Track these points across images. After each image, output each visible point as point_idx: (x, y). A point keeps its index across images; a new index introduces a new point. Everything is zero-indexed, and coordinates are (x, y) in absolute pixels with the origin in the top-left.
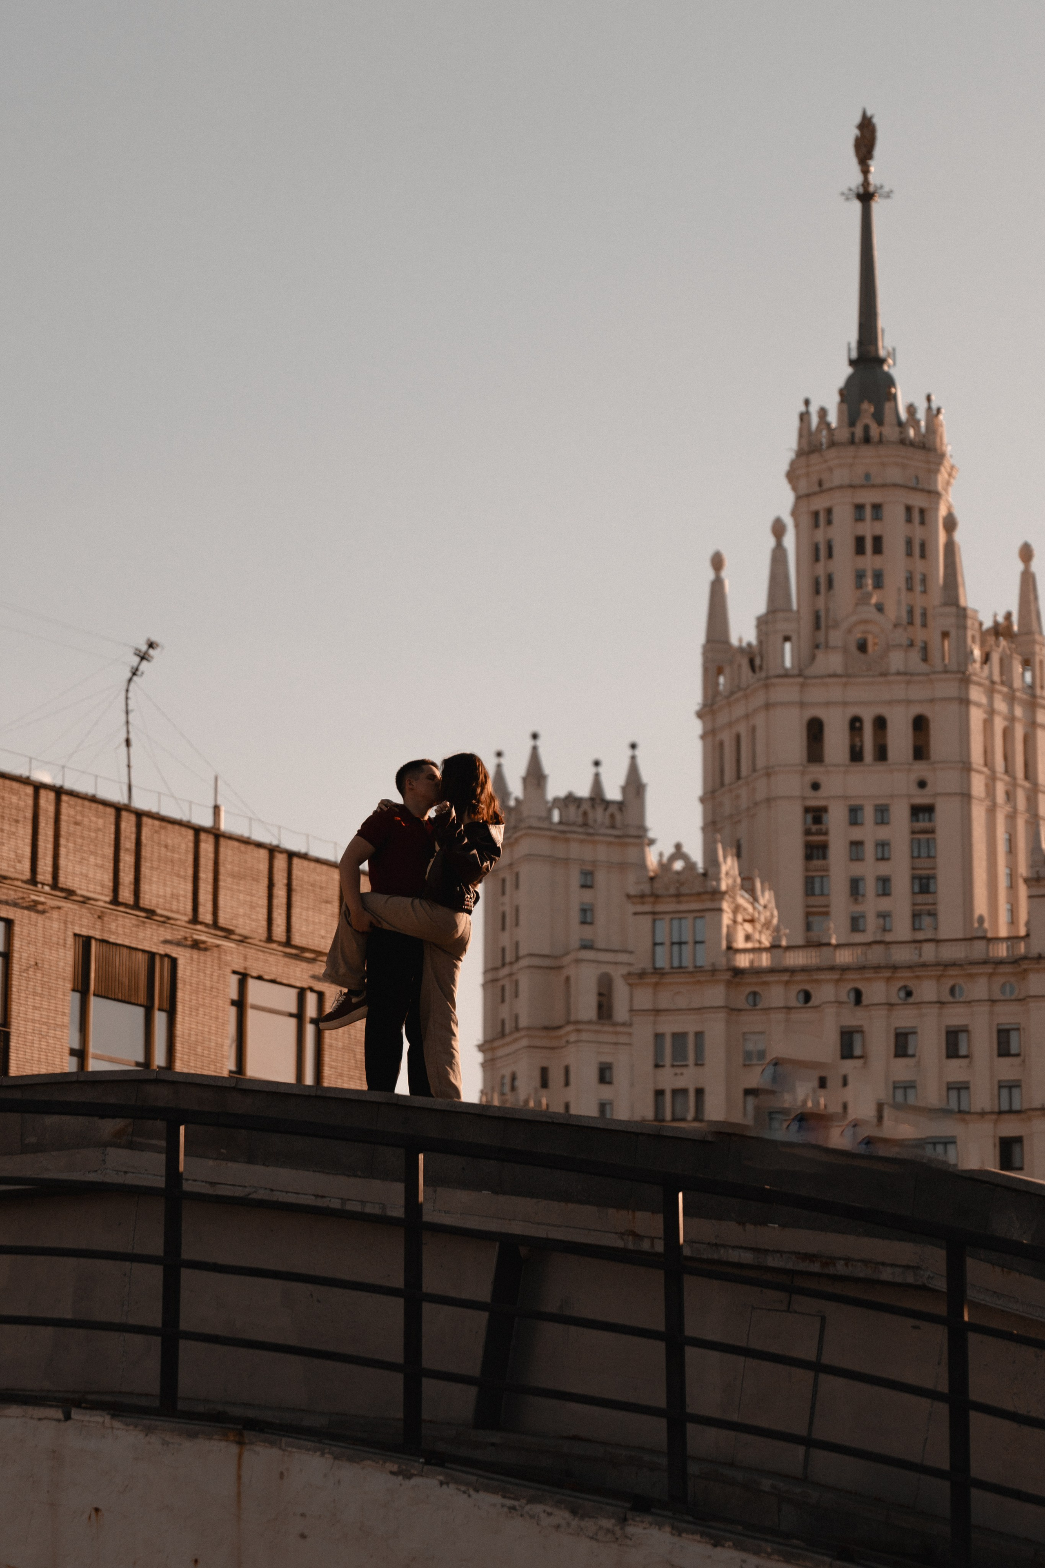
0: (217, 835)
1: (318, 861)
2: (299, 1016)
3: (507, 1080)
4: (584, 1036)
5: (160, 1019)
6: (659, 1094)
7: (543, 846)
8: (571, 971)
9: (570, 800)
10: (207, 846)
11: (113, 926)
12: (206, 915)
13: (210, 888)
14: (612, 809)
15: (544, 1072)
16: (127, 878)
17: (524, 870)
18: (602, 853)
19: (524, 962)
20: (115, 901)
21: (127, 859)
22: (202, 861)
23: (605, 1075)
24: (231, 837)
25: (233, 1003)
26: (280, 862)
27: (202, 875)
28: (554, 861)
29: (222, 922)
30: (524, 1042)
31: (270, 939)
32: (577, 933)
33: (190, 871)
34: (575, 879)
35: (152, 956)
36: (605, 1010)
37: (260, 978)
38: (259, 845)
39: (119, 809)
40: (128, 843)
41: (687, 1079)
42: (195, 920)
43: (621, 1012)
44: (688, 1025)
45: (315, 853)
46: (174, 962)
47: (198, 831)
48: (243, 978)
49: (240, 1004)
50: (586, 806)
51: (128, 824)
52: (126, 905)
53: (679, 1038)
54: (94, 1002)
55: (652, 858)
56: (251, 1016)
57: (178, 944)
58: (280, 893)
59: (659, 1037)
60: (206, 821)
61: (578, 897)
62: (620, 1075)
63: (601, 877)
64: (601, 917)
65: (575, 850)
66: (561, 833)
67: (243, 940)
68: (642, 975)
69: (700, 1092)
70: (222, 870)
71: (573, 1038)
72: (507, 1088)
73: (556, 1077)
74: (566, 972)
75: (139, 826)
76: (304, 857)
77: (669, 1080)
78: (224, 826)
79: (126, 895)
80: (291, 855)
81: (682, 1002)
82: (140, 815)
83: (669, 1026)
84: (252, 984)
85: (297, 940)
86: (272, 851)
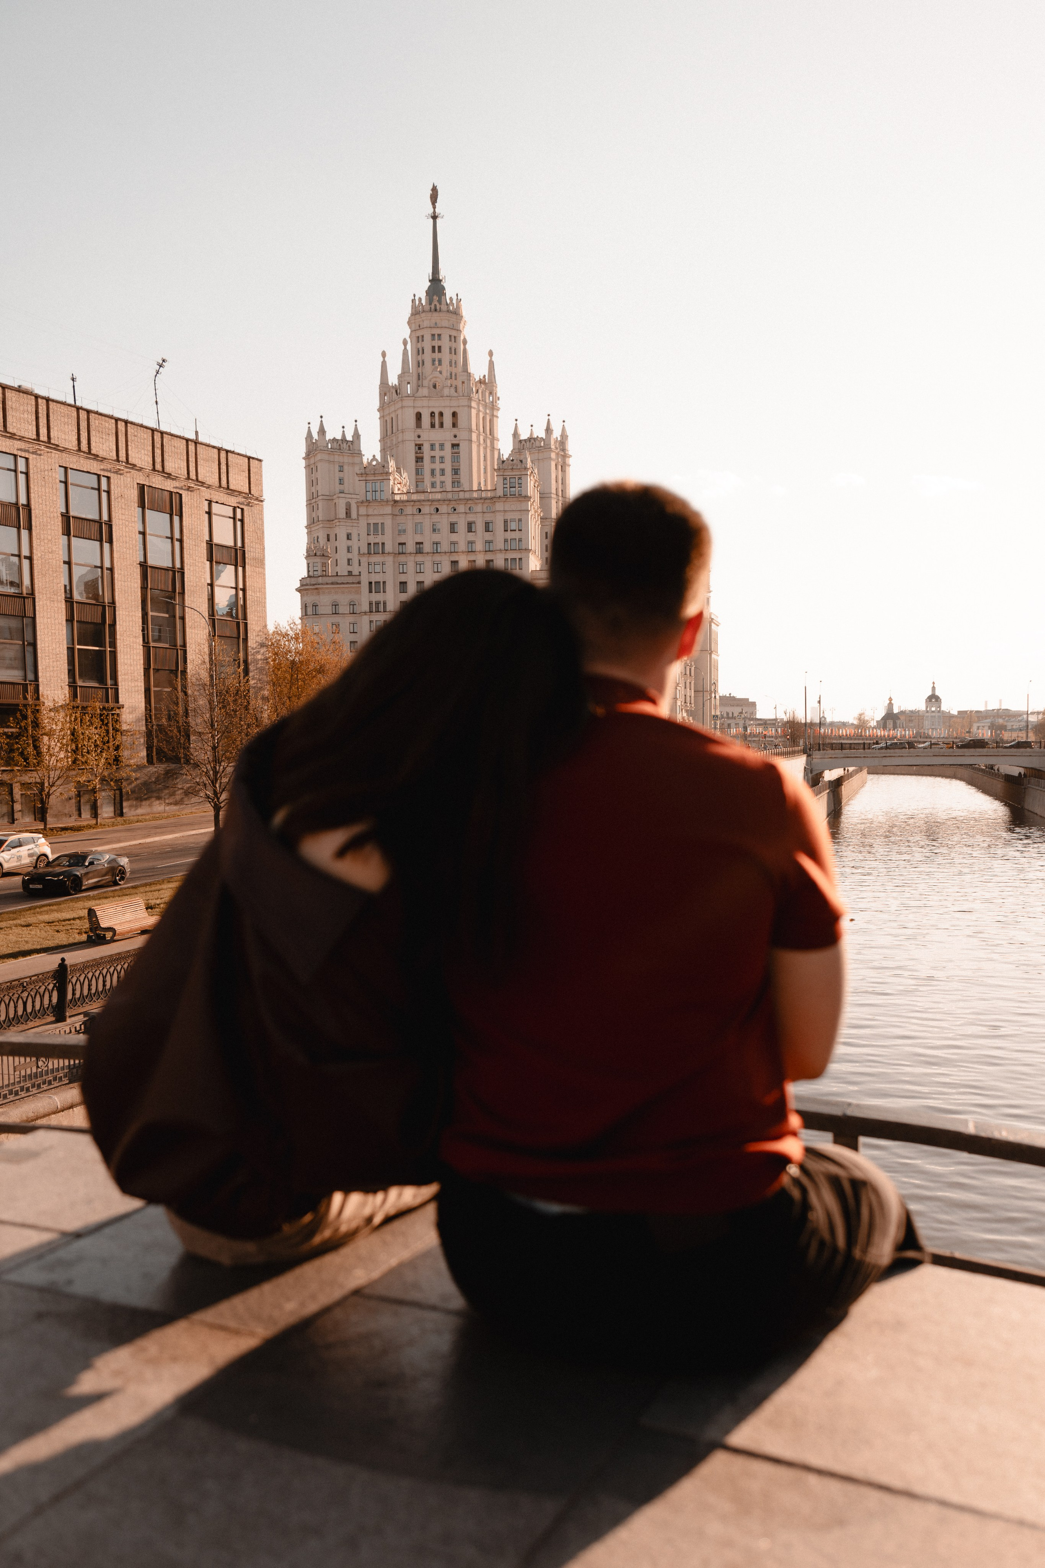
0: (196, 443)
1: (238, 454)
2: (234, 518)
3: (316, 539)
4: (342, 524)
5: (176, 519)
6: (369, 544)
7: (326, 457)
8: (336, 501)
9: (334, 440)
10: (192, 447)
11: (154, 480)
12: (193, 475)
13: (194, 465)
14: (349, 444)
15: (328, 535)
16: (158, 459)
17: (319, 465)
18: (346, 459)
19: (320, 498)
20: (154, 469)
21: (158, 452)
22: (190, 453)
23: (349, 537)
24: (202, 444)
25: (206, 512)
26: (223, 454)
27: (190, 459)
28: (329, 462)
29: (200, 479)
30: (321, 525)
31: (220, 486)
32: (338, 487)
33: (185, 457)
34: (337, 468)
35: (171, 493)
36: (348, 514)
37: (217, 502)
38: (214, 447)
39: (153, 430)
40: (158, 445)
41: (379, 539)
42: (188, 478)
43: (354, 515)
44: (378, 520)
45: (237, 451)
46: (181, 495)
47: (187, 440)
48: (210, 502)
49: (209, 513)
50: (340, 442)
51: (157, 436)
52: (158, 471)
53: (376, 525)
54: (147, 511)
55: (365, 461)
56: (214, 518)
57: (181, 488)
58: (224, 467)
59: (369, 524)
60: (192, 436)
61: (338, 475)
62: (354, 537)
63: (346, 467)
64: (346, 481)
65: (337, 458)
66: (332, 451)
67: (209, 487)
68: (362, 502)
69: (383, 544)
70: (198, 457)
71: (338, 524)
72: (316, 541)
73: (332, 537)
74: (334, 501)
75: (162, 438)
76: (233, 452)
77: (372, 539)
78: (201, 439)
79: (158, 467)
80: (227, 452)
81: (376, 512)
82: (162, 433)
83: (372, 521)
84: (213, 504)
85: (231, 487)
86: (219, 450)
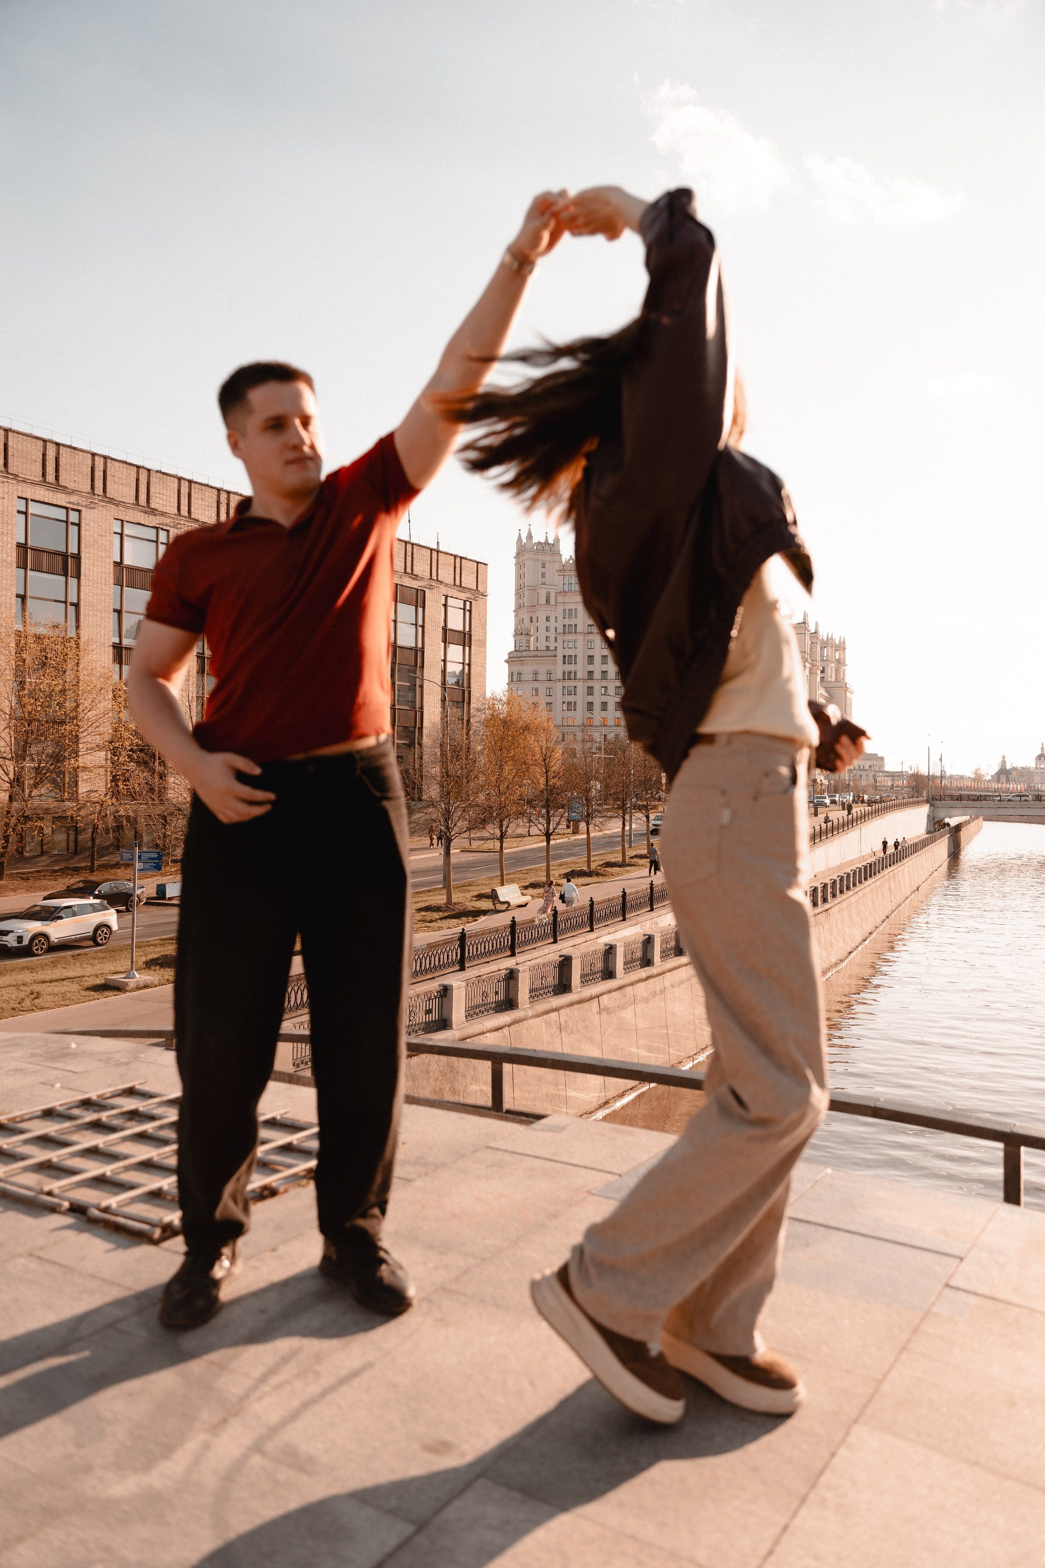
0: (438, 552)
1: (470, 560)
2: (464, 609)
3: (521, 620)
4: (542, 608)
5: (420, 610)
6: (565, 626)
7: (532, 556)
8: (539, 591)
9: (539, 543)
10: (434, 554)
11: (405, 580)
12: (434, 577)
13: (436, 568)
14: (551, 546)
15: (531, 618)
16: (409, 564)
17: (526, 562)
18: (547, 558)
19: (526, 588)
20: (405, 572)
21: (409, 559)
22: (433, 560)
23: (548, 619)
24: (442, 552)
25: (443, 605)
26: (458, 560)
27: (433, 564)
28: (535, 560)
29: (439, 579)
30: (526, 610)
31: (455, 585)
32: (541, 580)
33: (429, 563)
34: (541, 566)
35: (417, 590)
36: (548, 601)
37: (452, 597)
38: (451, 555)
39: (406, 543)
40: (409, 553)
41: (572, 622)
42: (431, 578)
43: (552, 602)
44: (573, 607)
45: (468, 557)
46: (425, 591)
47: (431, 550)
48: (446, 597)
49: (445, 605)
50: (543, 545)
51: (409, 547)
52: (408, 574)
53: (570, 610)
54: (399, 604)
55: (564, 560)
56: (449, 609)
57: (425, 587)
58: (458, 570)
59: (564, 610)
60: (435, 547)
61: (541, 570)
62: (552, 619)
63: (547, 565)
64: (547, 576)
65: (540, 557)
66: (537, 552)
67: (447, 585)
68: (560, 592)
69: (576, 625)
70: (439, 562)
71: (539, 609)
72: (521, 622)
73: (534, 619)
74: (537, 591)
75: (413, 548)
76: (466, 558)
77: (567, 622)
78: (441, 549)
79: (409, 570)
80: (461, 558)
81: (571, 600)
82: (413, 544)
83: (567, 607)
84: (449, 599)
85: (463, 585)
86: (455, 556)
